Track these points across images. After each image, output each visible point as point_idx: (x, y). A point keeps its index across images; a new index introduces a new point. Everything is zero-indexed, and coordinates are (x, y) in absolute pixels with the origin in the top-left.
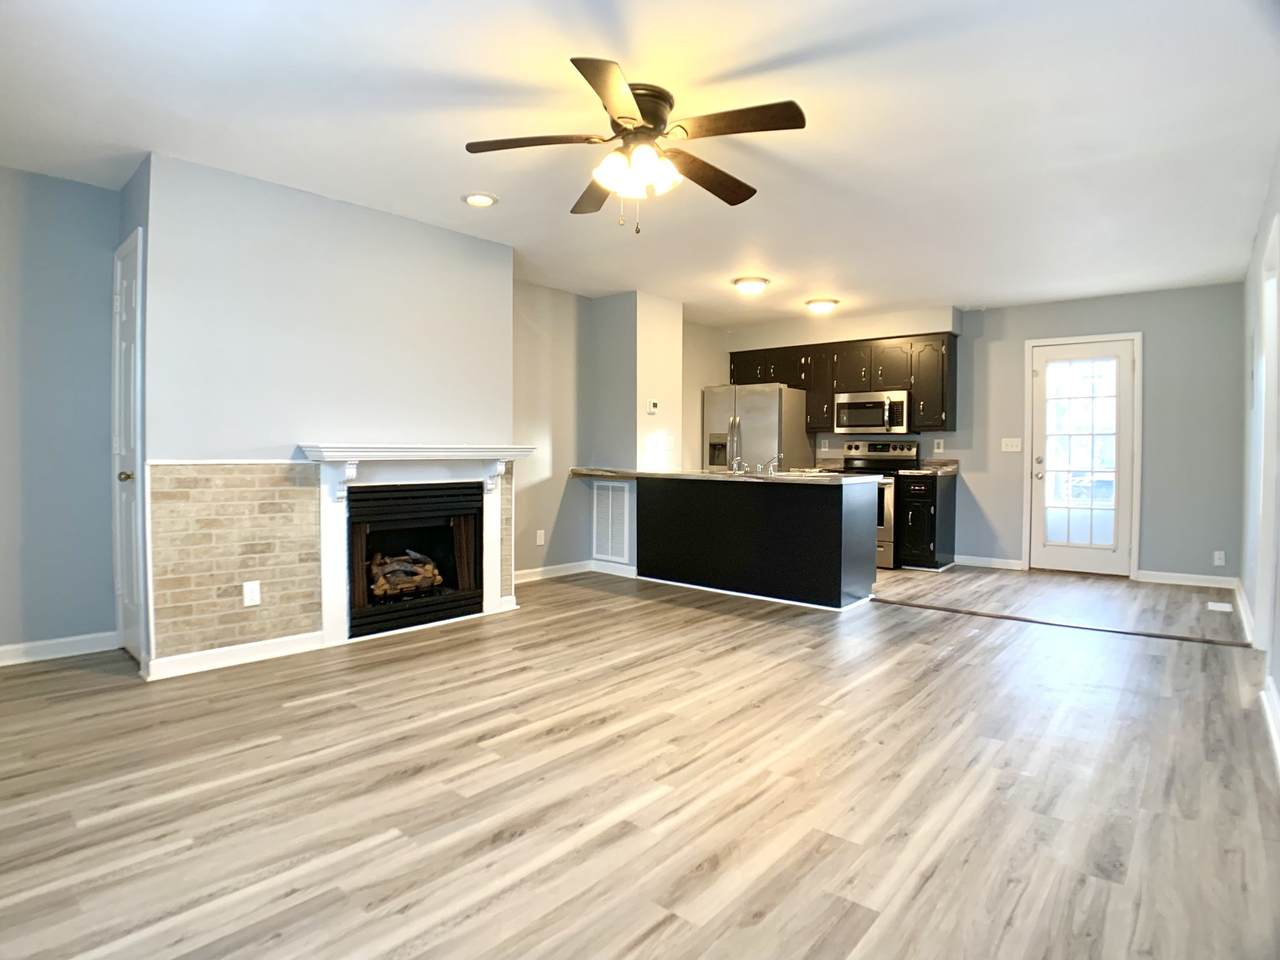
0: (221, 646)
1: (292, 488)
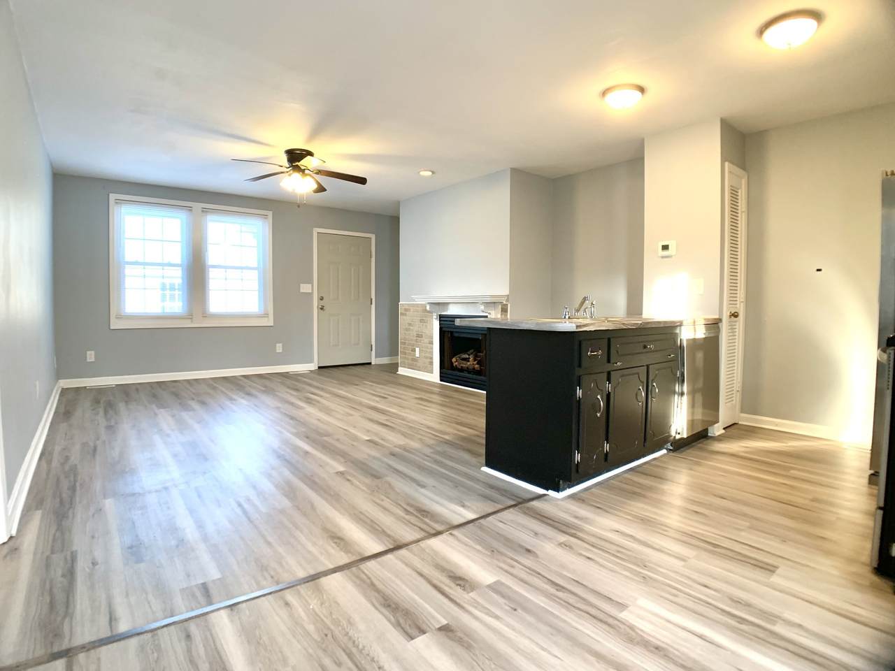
0: (411, 369)
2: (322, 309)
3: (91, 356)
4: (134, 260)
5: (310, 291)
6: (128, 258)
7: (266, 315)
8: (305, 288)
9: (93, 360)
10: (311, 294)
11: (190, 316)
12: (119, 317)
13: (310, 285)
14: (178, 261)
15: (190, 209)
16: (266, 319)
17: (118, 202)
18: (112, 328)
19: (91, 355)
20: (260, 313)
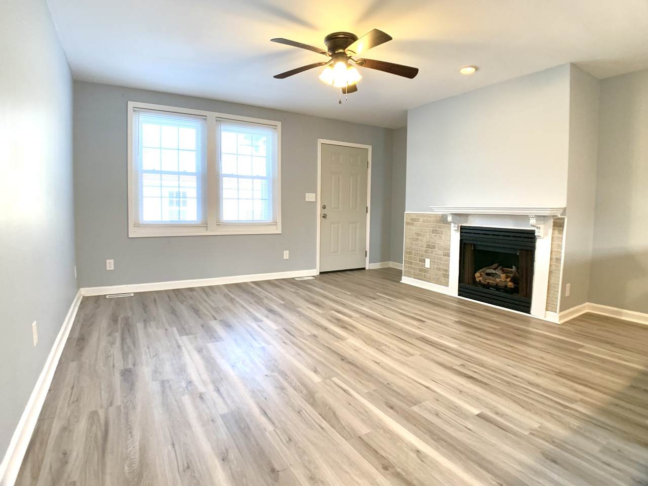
0: (419, 279)
1: (443, 224)
2: (324, 217)
3: (110, 265)
4: (151, 169)
5: (314, 200)
6: (146, 166)
7: (275, 223)
8: (310, 197)
9: (112, 268)
10: (315, 203)
11: (205, 225)
12: (137, 225)
13: (315, 194)
14: (193, 170)
15: (204, 118)
16: (275, 227)
17: (136, 109)
18: (129, 237)
19: (110, 263)
20: (269, 221)
